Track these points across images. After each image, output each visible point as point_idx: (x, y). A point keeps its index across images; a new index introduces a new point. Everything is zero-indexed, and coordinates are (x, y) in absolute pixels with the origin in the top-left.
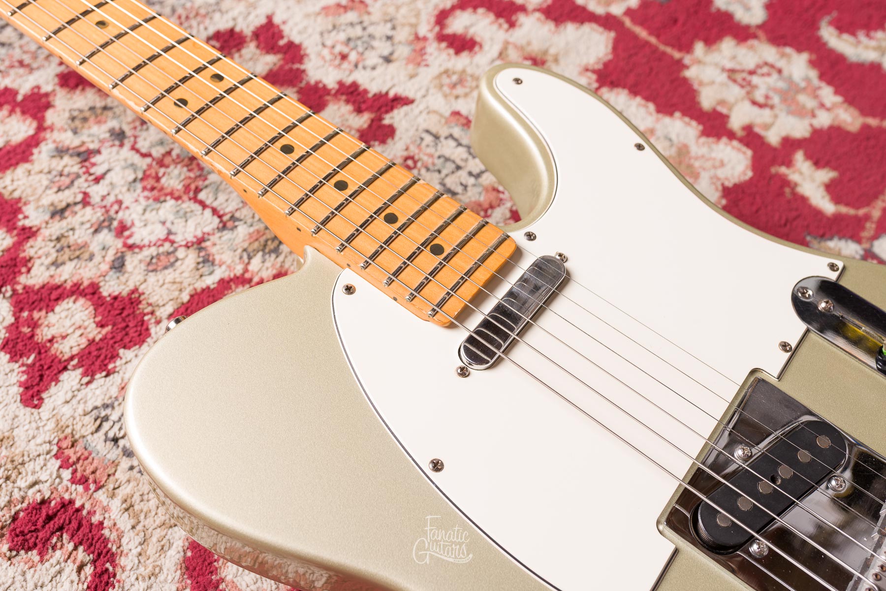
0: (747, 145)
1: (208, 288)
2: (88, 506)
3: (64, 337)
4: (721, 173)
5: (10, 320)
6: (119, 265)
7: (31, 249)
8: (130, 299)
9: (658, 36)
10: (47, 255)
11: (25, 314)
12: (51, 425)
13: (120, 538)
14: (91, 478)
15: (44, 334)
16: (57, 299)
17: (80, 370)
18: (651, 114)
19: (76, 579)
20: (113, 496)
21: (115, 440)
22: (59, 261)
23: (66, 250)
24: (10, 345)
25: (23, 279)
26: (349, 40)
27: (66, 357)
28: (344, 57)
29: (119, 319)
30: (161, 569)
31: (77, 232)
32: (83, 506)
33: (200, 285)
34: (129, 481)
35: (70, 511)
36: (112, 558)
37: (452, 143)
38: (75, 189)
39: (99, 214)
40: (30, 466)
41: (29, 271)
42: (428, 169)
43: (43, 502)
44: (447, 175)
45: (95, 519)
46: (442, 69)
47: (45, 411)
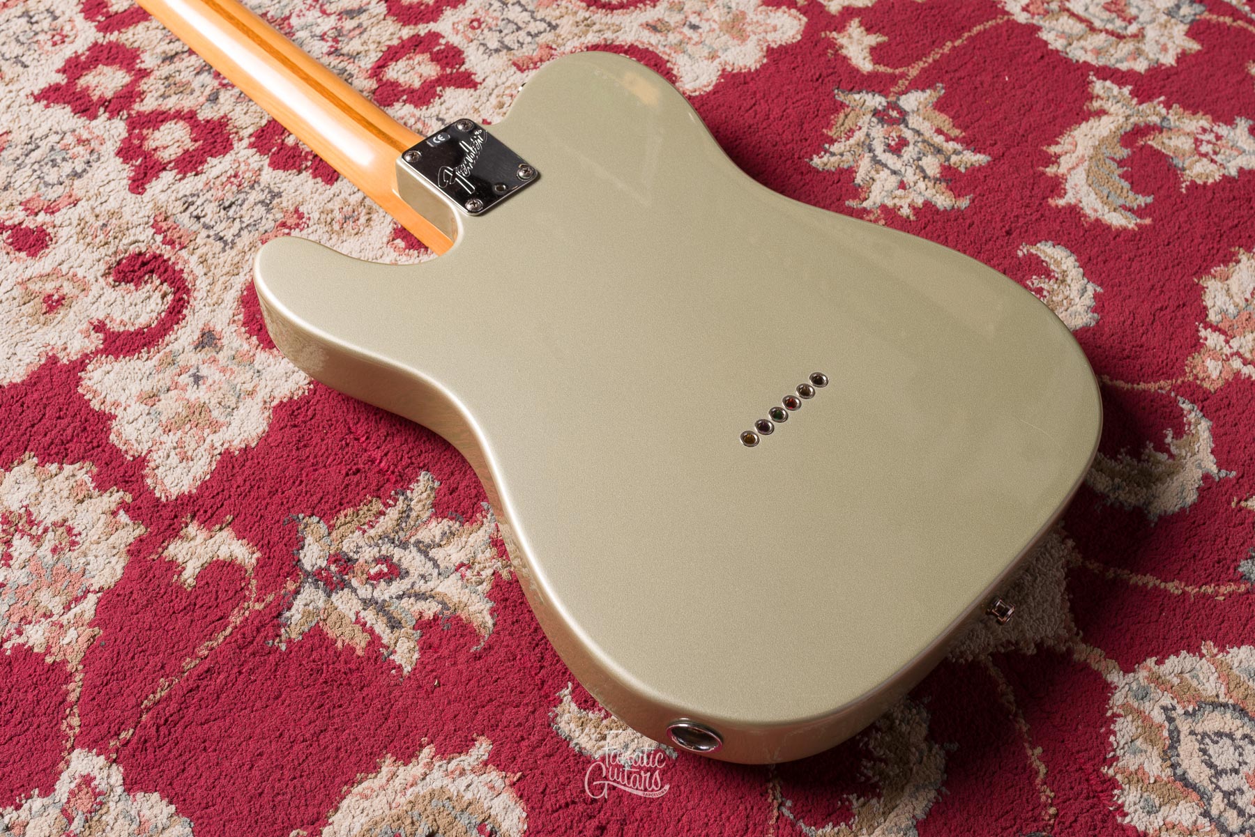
0: (805, 14)
2: (173, 259)
3: (165, 148)
4: (770, 37)
5: (125, 135)
6: (214, 98)
7: (143, 85)
8: (220, 122)
10: (157, 90)
11: (137, 131)
12: (151, 205)
13: (195, 280)
14: (177, 241)
15: (150, 144)
16: (162, 121)
17: (175, 171)
19: (160, 302)
20: (192, 253)
21: (198, 218)
22: (167, 94)
23: (173, 86)
24: (124, 151)
25: (137, 107)
27: (166, 161)
29: (210, 136)
30: (223, 300)
31: (182, 74)
32: (169, 259)
34: (205, 245)
35: (160, 260)
36: (188, 292)
37: (518, 8)
40: (132, 231)
41: (142, 101)
42: (490, 29)
43: (140, 254)
44: (507, 35)
45: (177, 268)
47: (147, 196)
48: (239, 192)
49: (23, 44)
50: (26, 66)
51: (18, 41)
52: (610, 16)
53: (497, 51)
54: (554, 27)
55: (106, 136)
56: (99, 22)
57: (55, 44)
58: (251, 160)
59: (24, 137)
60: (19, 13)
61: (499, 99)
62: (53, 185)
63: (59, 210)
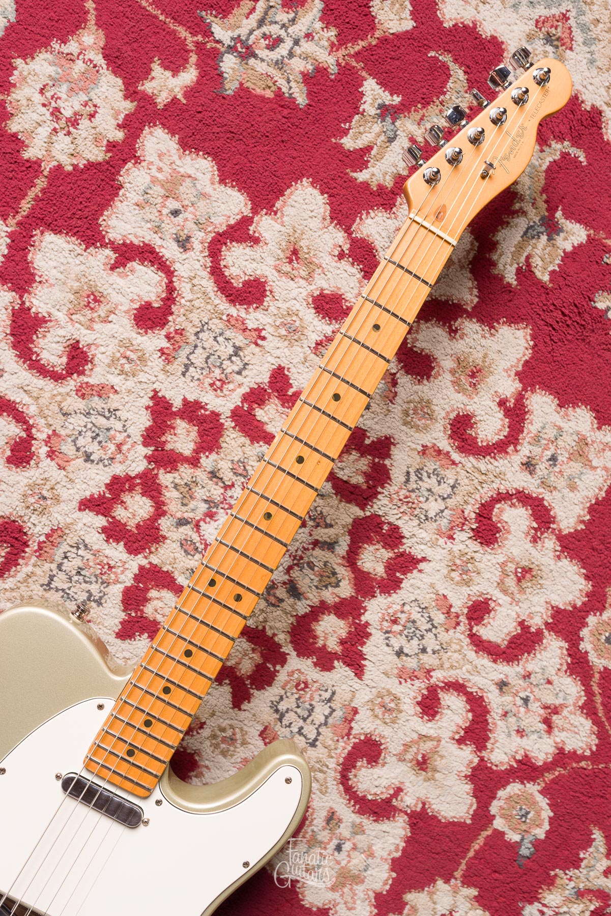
1: (176, 580)
2: (27, 555)
3: (126, 509)
5: (133, 474)
6: (182, 522)
7: (184, 468)
8: (158, 538)
9: (475, 858)
10: (181, 479)
11: (138, 481)
12: (69, 520)
13: (12, 576)
14: (42, 552)
15: (126, 498)
16: (152, 498)
17: (106, 524)
18: (389, 855)
20: (34, 566)
21: (66, 557)
22: (179, 487)
23: (187, 489)
24: (116, 481)
25: (162, 471)
26: (414, 622)
27: (113, 514)
28: (395, 622)
29: (143, 535)
31: (202, 491)
32: (26, 552)
33: (176, 575)
34: (44, 572)
35: (22, 547)
37: (327, 712)
38: (234, 478)
39: (219, 499)
40: (43, 518)
41: (169, 472)
42: (298, 699)
43: (25, 534)
44: (296, 713)
45: (21, 561)
46: (399, 694)
47: (79, 514)
48: (96, 576)
49: (207, 362)
50: (184, 374)
51: (208, 358)
52: (335, 783)
53: (277, 711)
54: (313, 744)
55: (128, 462)
56: (243, 407)
57: (212, 385)
58: (127, 572)
59: (114, 405)
60: (237, 344)
61: (228, 727)
62: (75, 445)
63: (52, 459)
